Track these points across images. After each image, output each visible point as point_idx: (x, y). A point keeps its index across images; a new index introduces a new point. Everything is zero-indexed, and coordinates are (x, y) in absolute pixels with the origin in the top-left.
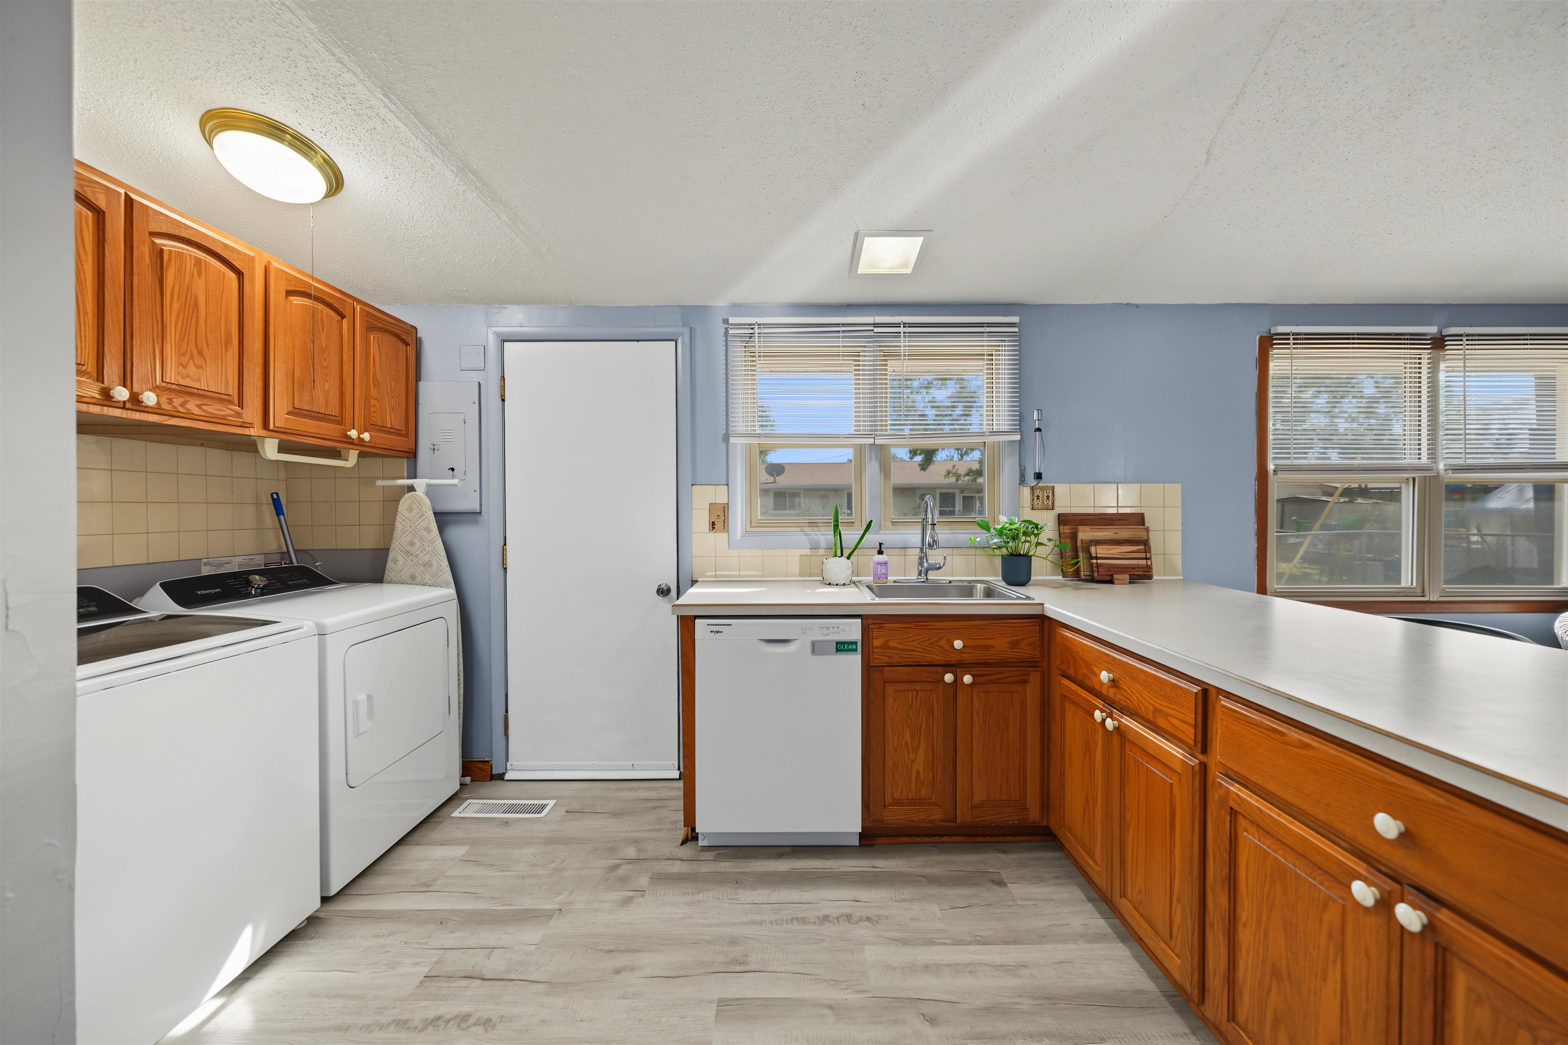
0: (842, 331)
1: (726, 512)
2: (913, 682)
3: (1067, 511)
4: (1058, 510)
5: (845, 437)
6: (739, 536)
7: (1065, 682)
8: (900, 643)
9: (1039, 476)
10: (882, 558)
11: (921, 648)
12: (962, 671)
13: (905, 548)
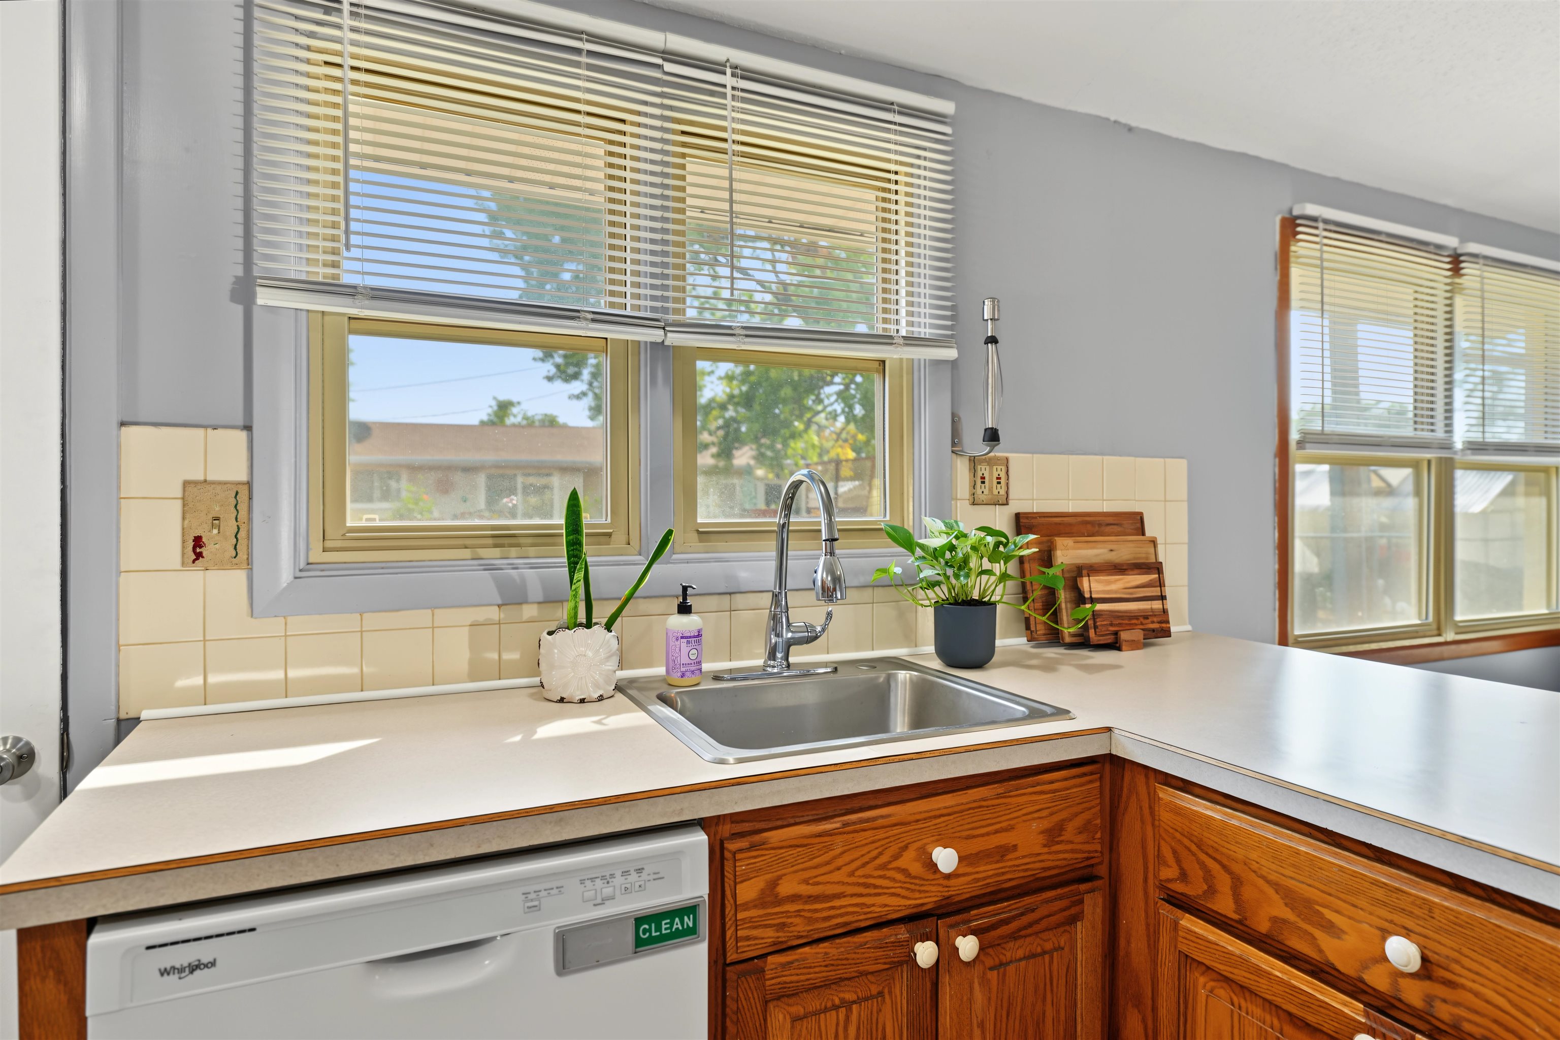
0: (588, 51)
1: (243, 508)
2: (839, 981)
3: (1037, 507)
4: (1018, 505)
5: (593, 320)
6: (286, 575)
7: (1189, 922)
8: (806, 882)
9: (992, 436)
10: (689, 623)
11: (859, 884)
12: (952, 926)
13: (730, 594)
